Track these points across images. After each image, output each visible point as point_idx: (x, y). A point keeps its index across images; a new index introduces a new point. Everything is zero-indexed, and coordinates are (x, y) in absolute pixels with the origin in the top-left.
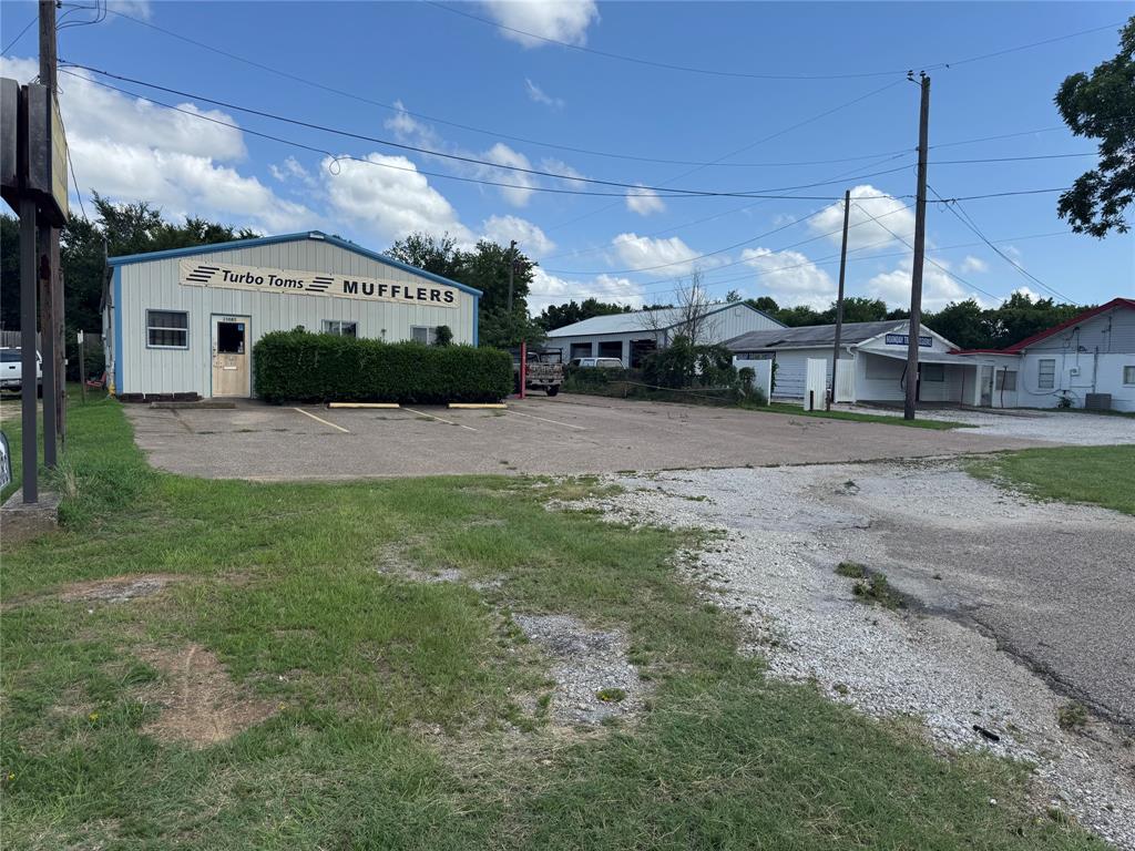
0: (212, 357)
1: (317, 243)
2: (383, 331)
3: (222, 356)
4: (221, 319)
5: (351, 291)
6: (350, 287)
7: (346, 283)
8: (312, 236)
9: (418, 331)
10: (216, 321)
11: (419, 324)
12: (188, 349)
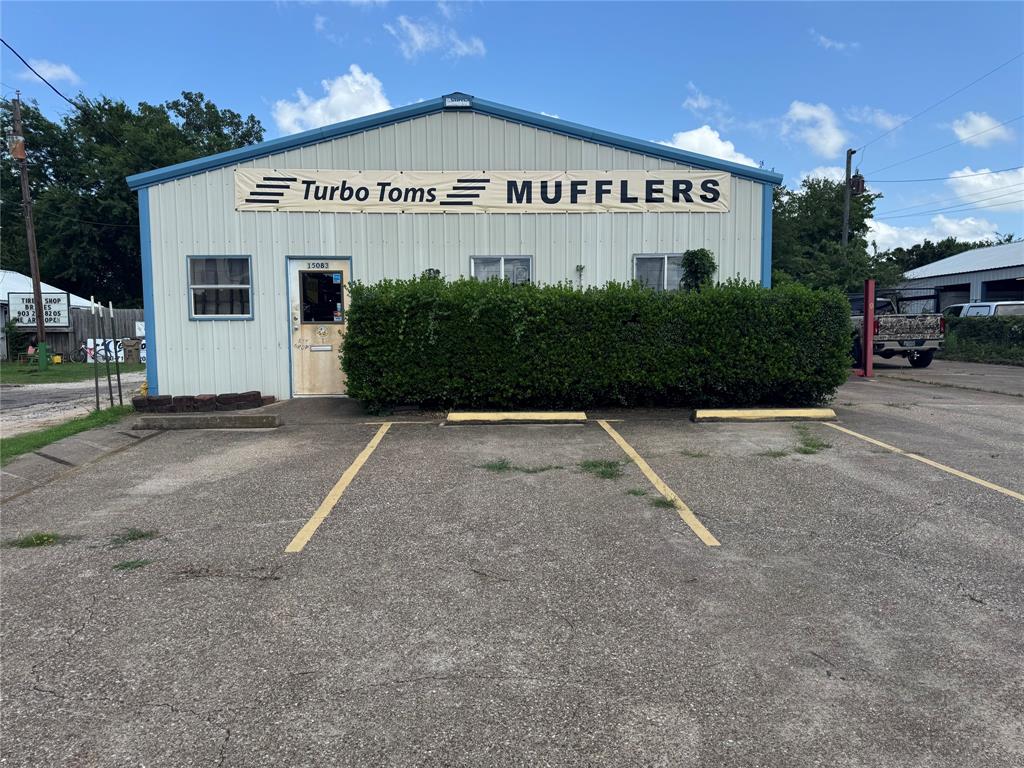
0: (291, 331)
1: (459, 115)
2: (580, 269)
3: (308, 328)
4: (304, 266)
5: (519, 200)
6: (518, 192)
7: (512, 185)
8: (449, 103)
9: (647, 264)
10: (295, 269)
11: (648, 250)
12: (252, 319)
